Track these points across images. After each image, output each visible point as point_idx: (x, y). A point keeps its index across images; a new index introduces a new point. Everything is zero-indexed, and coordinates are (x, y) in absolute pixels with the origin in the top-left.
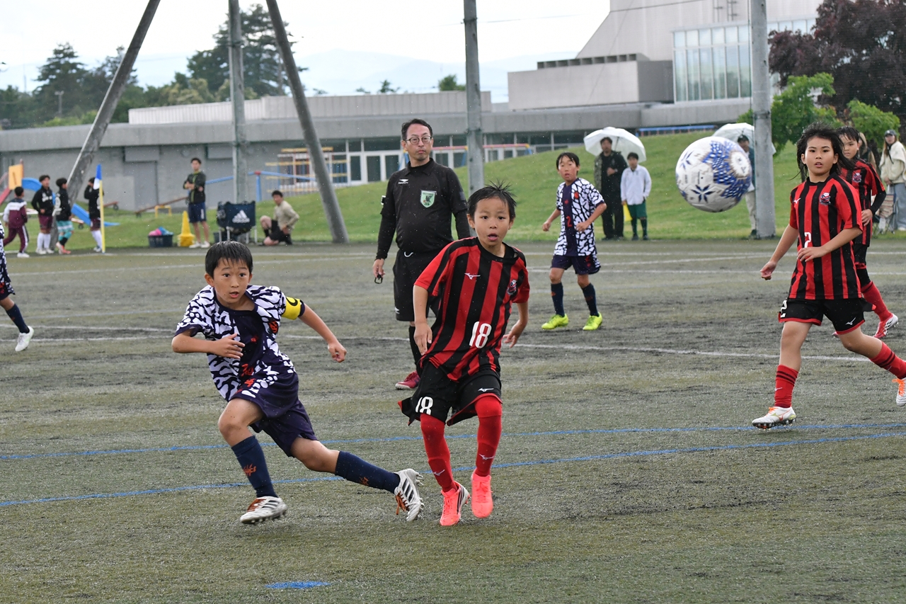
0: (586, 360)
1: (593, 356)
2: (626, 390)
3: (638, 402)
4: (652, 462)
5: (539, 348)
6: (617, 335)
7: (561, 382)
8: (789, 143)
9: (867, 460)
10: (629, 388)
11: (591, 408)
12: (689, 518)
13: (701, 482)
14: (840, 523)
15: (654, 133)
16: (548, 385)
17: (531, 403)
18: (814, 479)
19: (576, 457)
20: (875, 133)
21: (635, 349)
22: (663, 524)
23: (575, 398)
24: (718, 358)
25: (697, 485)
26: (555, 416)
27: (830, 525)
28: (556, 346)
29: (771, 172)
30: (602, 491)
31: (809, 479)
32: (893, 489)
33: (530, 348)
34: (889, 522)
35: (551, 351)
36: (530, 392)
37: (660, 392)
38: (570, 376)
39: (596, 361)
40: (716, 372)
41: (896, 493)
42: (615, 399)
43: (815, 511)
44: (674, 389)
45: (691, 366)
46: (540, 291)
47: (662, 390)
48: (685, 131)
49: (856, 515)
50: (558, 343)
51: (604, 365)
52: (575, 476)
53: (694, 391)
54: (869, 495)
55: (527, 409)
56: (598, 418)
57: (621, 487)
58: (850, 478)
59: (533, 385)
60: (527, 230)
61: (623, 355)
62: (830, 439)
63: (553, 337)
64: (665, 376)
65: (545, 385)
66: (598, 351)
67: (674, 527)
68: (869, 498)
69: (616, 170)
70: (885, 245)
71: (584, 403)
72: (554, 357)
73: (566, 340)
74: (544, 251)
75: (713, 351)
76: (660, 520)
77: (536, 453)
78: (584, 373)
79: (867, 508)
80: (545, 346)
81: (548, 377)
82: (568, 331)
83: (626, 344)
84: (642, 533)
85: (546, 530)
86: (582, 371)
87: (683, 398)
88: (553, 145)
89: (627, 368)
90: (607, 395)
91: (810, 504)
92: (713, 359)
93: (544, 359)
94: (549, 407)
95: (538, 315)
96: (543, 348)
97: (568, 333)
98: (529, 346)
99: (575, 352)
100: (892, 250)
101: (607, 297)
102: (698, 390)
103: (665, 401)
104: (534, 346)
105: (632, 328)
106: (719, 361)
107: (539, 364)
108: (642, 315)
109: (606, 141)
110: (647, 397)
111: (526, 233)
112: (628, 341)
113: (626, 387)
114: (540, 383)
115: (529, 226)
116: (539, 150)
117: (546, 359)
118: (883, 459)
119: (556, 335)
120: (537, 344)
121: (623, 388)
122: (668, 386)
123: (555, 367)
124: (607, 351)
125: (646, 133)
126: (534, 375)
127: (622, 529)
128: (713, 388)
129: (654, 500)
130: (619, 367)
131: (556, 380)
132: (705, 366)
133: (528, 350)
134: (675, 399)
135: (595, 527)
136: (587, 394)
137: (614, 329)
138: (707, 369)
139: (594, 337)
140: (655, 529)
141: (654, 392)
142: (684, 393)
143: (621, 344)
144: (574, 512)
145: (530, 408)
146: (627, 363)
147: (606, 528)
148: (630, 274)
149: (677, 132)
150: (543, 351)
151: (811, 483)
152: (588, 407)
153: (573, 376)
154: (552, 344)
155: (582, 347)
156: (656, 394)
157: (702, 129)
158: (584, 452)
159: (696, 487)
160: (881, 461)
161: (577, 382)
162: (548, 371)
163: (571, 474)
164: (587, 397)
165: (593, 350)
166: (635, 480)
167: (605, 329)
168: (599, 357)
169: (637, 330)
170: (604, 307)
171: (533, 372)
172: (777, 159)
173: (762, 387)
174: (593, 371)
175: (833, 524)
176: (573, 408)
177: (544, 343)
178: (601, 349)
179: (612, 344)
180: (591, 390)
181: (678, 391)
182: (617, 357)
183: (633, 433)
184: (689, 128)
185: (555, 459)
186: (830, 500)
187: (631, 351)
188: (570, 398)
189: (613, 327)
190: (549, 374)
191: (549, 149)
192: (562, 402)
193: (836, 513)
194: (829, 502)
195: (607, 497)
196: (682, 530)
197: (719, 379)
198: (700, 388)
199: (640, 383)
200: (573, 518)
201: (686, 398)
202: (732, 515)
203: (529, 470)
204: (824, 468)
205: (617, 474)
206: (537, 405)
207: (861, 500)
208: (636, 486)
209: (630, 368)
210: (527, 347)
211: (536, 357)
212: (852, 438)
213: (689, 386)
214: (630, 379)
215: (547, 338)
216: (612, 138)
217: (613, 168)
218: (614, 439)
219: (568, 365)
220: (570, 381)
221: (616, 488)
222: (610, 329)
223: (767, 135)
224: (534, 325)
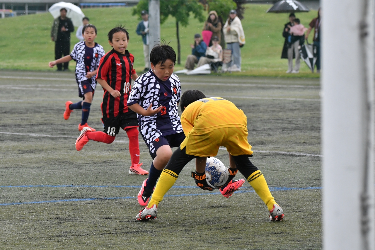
0: (42, 143)
1: (47, 141)
2: (66, 162)
3: (73, 169)
4: (80, 205)
5: (14, 135)
6: (61, 128)
7: (26, 156)
8: (170, 16)
9: (208, 208)
10: (68, 160)
11: (44, 172)
12: (101, 240)
13: (109, 218)
14: (191, 245)
15: (89, 7)
16: (19, 158)
17: (7, 168)
18: (177, 218)
19: (33, 201)
20: (222, 12)
21: (73, 137)
22: (85, 243)
23: (35, 165)
24: (122, 144)
25: (107, 220)
26: (22, 177)
27: (185, 246)
28: (24, 134)
29: (159, 33)
30: (49, 222)
31: (174, 218)
32: (224, 225)
33: (8, 134)
34: (220, 245)
35: (21, 137)
36: (7, 161)
37: (87, 163)
38: (32, 152)
39: (48, 144)
40: (121, 152)
41: (225, 228)
42: (59, 167)
43: (176, 237)
44: (95, 162)
45: (106, 149)
46: (16, 100)
47: (88, 162)
48: (108, 6)
49: (200, 240)
50: (26, 132)
51: (53, 146)
52: (33, 213)
53: (107, 164)
54: (209, 229)
55: (5, 172)
56: (48, 178)
57: (60, 220)
58: (198, 218)
59: (9, 157)
60: (9, 63)
61: (65, 140)
62: (187, 194)
63: (23, 129)
64: (90, 154)
65: (16, 157)
66: (50, 138)
67: (91, 245)
68: (209, 231)
69: (67, 30)
70: (225, 80)
71: (40, 169)
72: (23, 140)
73: (31, 130)
74: (19, 76)
75: (120, 140)
76: (83, 240)
77: (10, 198)
78: (41, 151)
79: (207, 236)
80: (17, 134)
81: (18, 152)
82: (32, 125)
83: (68, 134)
84: (72, 248)
85: (13, 245)
86: (40, 149)
87: (100, 168)
88: (27, 11)
89: (67, 149)
90: (55, 164)
91: (173, 233)
92: (120, 144)
93: (17, 142)
94: (19, 171)
95: (14, 115)
96: (16, 135)
97: (32, 126)
98: (8, 133)
99: (36, 138)
100: (230, 83)
101: (57, 106)
102: (110, 163)
103: (90, 169)
104: (11, 133)
105: (71, 124)
106: (123, 145)
107: (13, 144)
108: (78, 117)
109: (64, 11)
110: (79, 166)
111: (9, 64)
112: (68, 132)
113: (66, 160)
114: (14, 156)
115: (11, 61)
116: (18, 14)
117: (18, 141)
118: (219, 207)
119: (25, 127)
120: (13, 132)
121: (64, 160)
122: (91, 160)
123: (23, 147)
124: (56, 138)
125: (84, 7)
126: (10, 151)
127: (60, 245)
128: (119, 162)
129: (80, 229)
130: (63, 148)
131: (24, 155)
132: (115, 149)
133: (7, 136)
134: (96, 168)
135: (43, 244)
136: (42, 163)
137: (61, 125)
138: (115, 150)
139: (48, 129)
140: (80, 246)
141: (83, 163)
142: (101, 164)
143: (65, 134)
144: (31, 235)
145: (7, 171)
146: (67, 145)
147: (50, 245)
148: (72, 92)
149: (103, 6)
150: (16, 136)
151: (175, 221)
152: (42, 171)
153: (34, 152)
154: (22, 132)
155: (40, 135)
156: (85, 164)
157: (118, 6)
158: (38, 199)
159: (106, 221)
160: (217, 208)
161: (37, 156)
162: (19, 149)
163: (30, 211)
164: (42, 165)
165: (47, 137)
166: (69, 216)
167: (55, 125)
168: (51, 141)
169: (75, 126)
170: (55, 111)
171: (10, 149)
172: (163, 25)
173: (148, 162)
174: (47, 150)
175: (187, 245)
176: (33, 172)
177: (18, 132)
178: (52, 136)
179: (59, 134)
180: (45, 161)
181: (98, 163)
182: (61, 142)
183: (69, 188)
184: (110, 4)
185: (21, 202)
186: (185, 231)
187: (71, 138)
188: (32, 165)
189: (60, 123)
190: (19, 150)
191: (24, 14)
192: (27, 168)
193: (189, 239)
194: (185, 232)
195: (52, 226)
196: (96, 247)
197: (123, 157)
198: (111, 162)
199: (75, 158)
200: (30, 239)
201: (102, 168)
202: (127, 238)
203: (5, 208)
204: (183, 212)
205: (58, 213)
206: (11, 169)
207: (204, 231)
208: (70, 220)
209: (69, 148)
210: (6, 134)
211: (12, 140)
212: (200, 194)
213: (104, 160)
214: (69, 155)
215: (20, 129)
216: (67, 9)
217: (66, 28)
218: (57, 191)
219: (31, 146)
220: (32, 155)
221: (58, 221)
222: (58, 125)
223: (157, 11)
224: (12, 121)
